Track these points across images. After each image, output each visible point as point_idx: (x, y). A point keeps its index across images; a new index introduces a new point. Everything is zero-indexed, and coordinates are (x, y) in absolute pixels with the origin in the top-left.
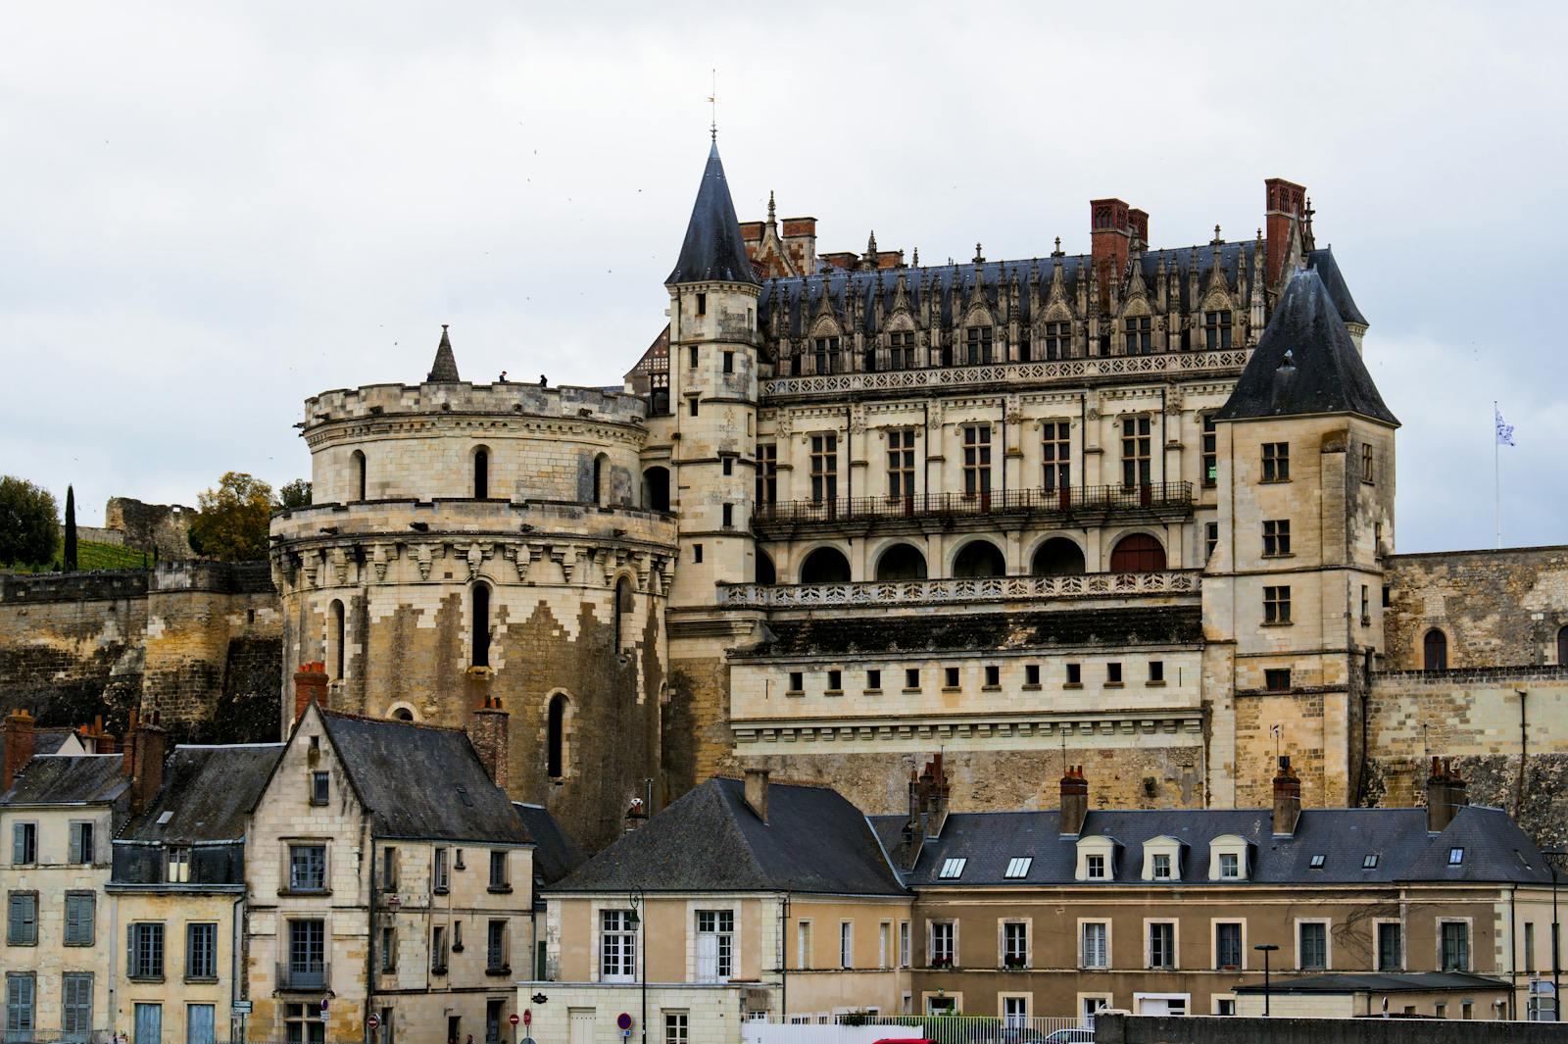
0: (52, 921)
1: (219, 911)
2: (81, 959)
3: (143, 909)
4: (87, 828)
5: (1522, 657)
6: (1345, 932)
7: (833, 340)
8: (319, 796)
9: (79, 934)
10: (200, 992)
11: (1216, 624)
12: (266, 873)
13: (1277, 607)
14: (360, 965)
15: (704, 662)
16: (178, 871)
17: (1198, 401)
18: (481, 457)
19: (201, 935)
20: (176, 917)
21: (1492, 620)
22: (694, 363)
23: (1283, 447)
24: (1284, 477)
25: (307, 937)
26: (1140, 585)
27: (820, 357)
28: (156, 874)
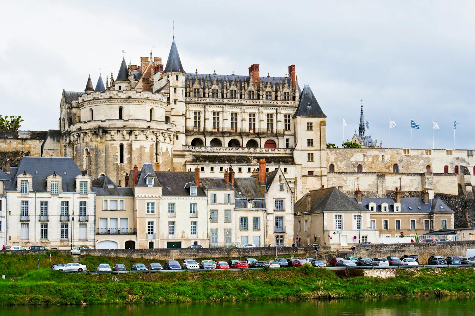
0: (221, 217)
1: (260, 214)
2: (228, 226)
3: (243, 214)
4: (229, 195)
5: (351, 171)
6: (419, 222)
7: (198, 89)
8: (282, 189)
9: (228, 220)
10: (257, 233)
11: (297, 160)
12: (270, 206)
13: (311, 157)
14: (292, 227)
15: (177, 163)
16: (250, 205)
17: (284, 111)
18: (121, 109)
19: (256, 221)
20: (251, 216)
21: (344, 163)
22: (175, 92)
23: (311, 123)
24: (312, 130)
25: (279, 220)
26: (270, 151)
27: (195, 93)
28: (246, 206)
